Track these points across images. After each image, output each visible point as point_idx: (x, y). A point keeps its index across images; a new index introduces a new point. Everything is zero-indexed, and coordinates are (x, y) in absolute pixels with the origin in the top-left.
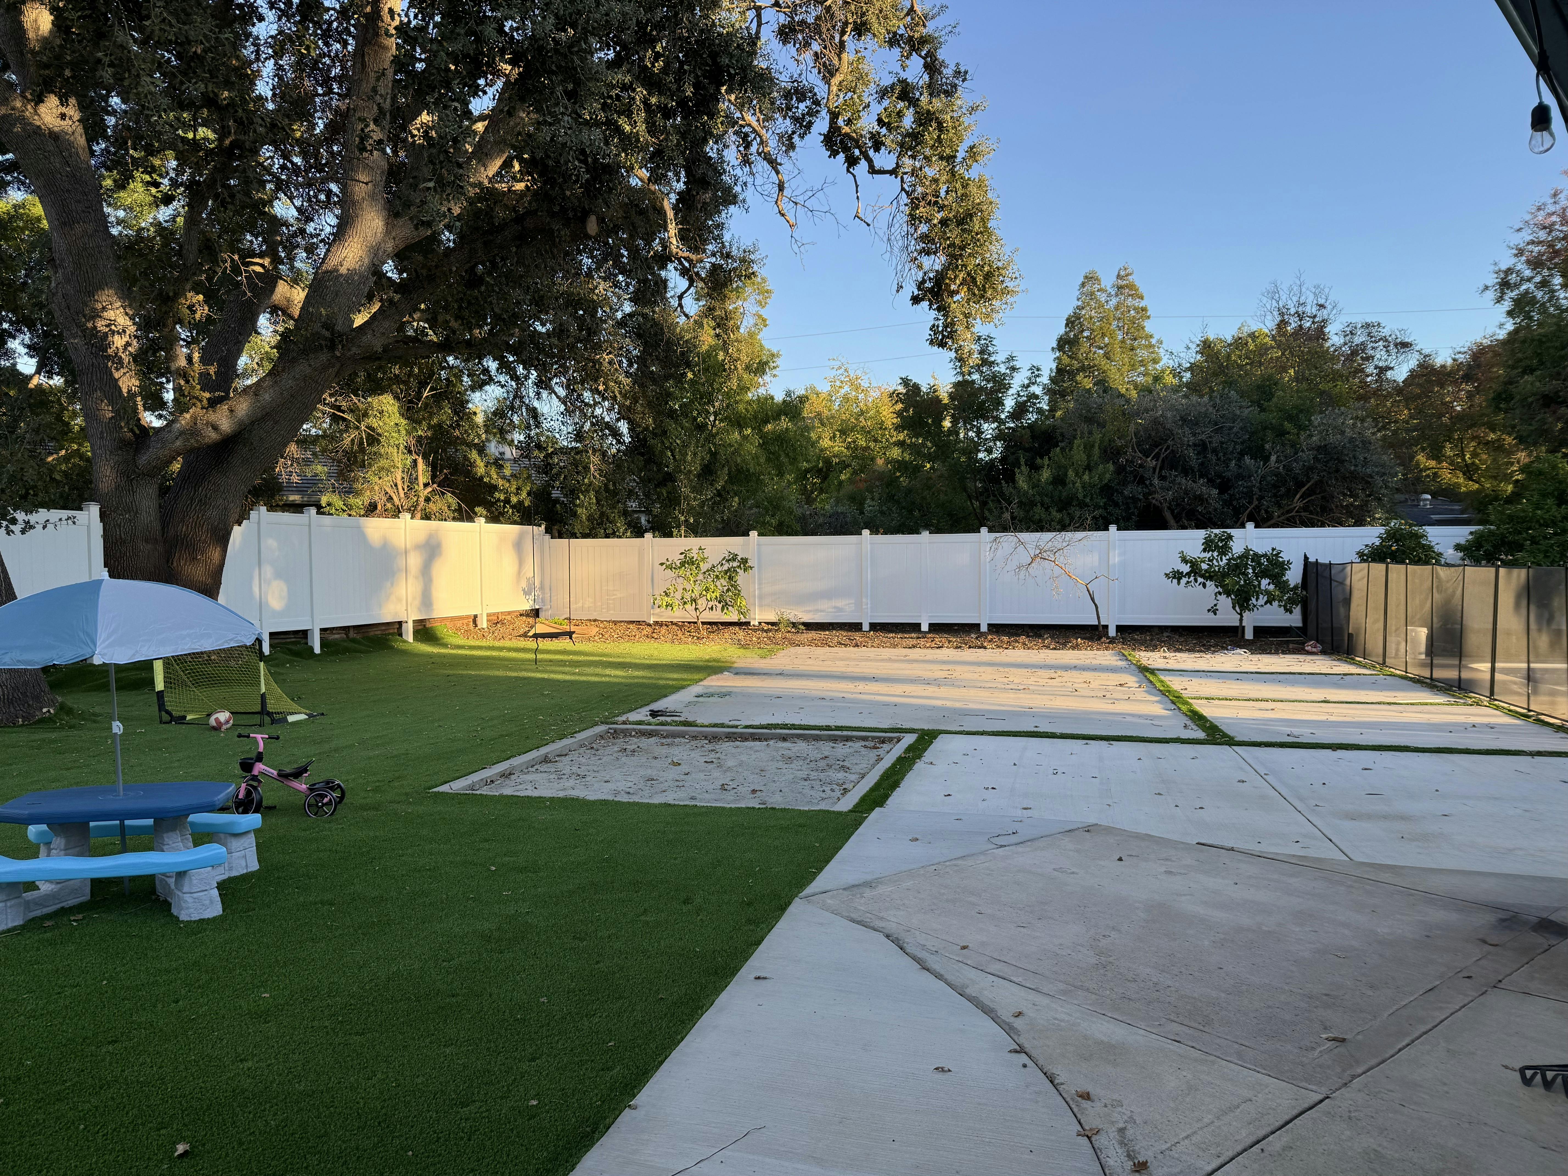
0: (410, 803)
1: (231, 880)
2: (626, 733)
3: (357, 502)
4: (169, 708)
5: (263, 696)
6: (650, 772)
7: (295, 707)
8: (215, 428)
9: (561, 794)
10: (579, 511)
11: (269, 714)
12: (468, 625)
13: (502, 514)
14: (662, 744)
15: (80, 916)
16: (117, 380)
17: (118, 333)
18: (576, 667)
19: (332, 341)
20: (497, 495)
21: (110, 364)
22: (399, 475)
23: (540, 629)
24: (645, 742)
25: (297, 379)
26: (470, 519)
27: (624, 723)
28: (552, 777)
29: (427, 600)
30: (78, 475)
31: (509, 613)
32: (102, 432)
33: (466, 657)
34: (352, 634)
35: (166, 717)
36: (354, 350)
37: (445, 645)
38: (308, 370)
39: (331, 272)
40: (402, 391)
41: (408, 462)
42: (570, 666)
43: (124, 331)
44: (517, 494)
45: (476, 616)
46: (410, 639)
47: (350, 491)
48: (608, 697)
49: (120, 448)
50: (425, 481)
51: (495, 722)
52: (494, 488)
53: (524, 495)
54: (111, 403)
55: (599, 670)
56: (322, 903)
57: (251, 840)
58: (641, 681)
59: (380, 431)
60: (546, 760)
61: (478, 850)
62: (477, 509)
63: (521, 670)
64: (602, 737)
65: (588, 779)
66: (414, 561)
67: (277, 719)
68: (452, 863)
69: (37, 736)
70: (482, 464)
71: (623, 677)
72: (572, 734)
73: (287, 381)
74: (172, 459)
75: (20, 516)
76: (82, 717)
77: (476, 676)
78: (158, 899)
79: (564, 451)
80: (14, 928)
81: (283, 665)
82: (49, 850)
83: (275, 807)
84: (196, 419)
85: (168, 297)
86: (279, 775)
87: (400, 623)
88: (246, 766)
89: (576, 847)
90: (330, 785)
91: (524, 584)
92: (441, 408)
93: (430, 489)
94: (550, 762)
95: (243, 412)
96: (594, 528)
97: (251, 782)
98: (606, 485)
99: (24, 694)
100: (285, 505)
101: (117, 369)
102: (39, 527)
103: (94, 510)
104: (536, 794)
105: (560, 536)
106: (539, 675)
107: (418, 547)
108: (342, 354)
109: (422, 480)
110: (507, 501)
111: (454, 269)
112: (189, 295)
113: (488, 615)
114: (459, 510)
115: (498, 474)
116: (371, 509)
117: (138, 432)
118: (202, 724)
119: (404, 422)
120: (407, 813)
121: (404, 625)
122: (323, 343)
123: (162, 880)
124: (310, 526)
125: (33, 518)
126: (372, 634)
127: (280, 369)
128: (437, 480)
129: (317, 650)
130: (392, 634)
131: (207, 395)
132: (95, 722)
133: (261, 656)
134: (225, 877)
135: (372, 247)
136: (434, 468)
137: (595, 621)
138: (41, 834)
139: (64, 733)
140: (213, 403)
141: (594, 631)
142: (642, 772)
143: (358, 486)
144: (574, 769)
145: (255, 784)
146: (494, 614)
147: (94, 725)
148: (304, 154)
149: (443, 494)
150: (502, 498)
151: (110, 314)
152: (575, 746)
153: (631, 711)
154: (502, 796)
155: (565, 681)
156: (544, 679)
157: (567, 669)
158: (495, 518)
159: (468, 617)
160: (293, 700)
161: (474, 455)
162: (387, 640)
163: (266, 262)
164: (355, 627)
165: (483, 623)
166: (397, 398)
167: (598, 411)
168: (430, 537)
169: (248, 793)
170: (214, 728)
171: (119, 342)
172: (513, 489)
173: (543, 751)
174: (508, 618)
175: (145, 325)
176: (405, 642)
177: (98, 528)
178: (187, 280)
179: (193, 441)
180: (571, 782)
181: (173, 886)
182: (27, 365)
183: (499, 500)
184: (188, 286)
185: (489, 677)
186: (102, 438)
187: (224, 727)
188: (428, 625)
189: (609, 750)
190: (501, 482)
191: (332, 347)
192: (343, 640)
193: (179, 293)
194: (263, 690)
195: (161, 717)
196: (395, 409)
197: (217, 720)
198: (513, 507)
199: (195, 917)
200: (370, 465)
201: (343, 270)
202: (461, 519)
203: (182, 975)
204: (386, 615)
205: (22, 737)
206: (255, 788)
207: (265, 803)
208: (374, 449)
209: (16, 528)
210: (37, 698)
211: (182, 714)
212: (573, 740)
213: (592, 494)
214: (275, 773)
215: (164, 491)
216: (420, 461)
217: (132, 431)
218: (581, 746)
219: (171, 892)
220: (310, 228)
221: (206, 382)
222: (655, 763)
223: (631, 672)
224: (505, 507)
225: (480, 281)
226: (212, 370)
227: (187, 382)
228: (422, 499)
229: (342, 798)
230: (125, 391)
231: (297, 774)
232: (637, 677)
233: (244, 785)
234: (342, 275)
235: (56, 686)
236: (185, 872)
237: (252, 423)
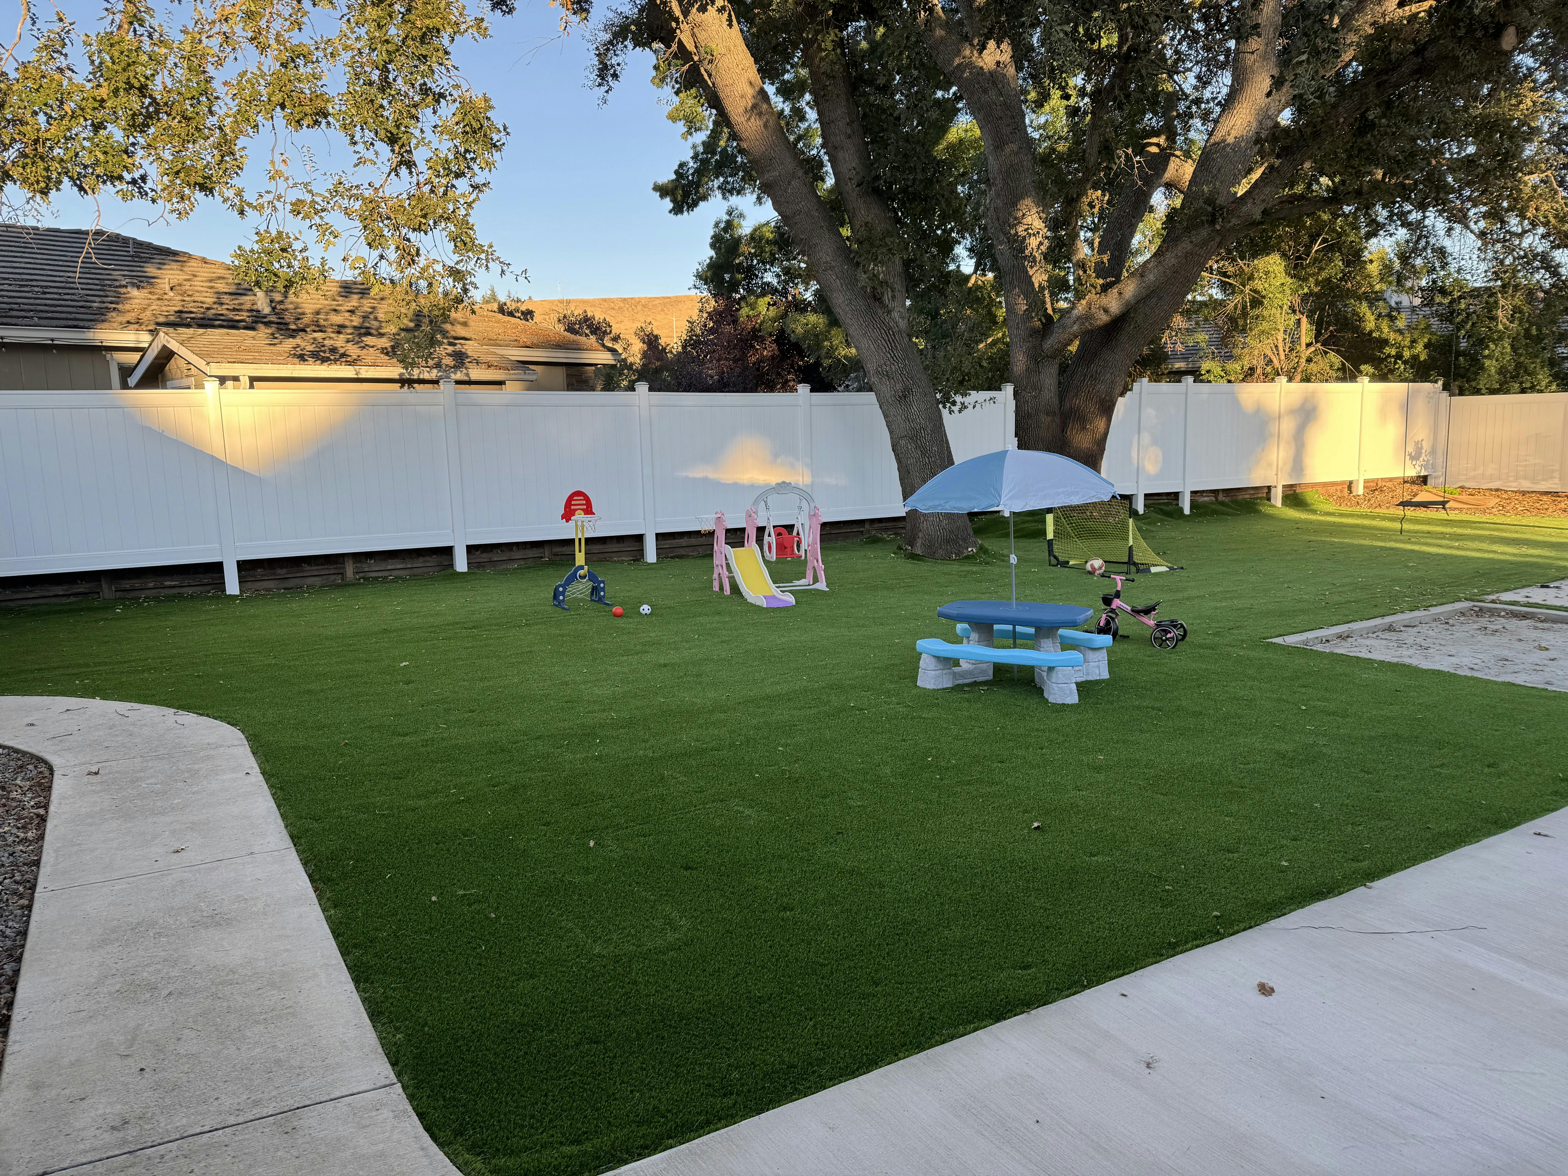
0: (1244, 648)
1: (1087, 682)
2: (1493, 613)
3: (1234, 366)
4: (1057, 554)
5: (1131, 548)
6: (1506, 653)
7: (1158, 560)
8: (1106, 311)
9: (1395, 660)
10: (1487, 363)
11: (1135, 564)
12: (1341, 491)
13: (1391, 371)
14: (1536, 628)
15: (986, 688)
16: (1031, 277)
17: (1034, 235)
18: (1457, 540)
19: (1213, 215)
20: (1387, 350)
21: (1026, 263)
22: (1281, 336)
23: (1423, 496)
24: (1514, 623)
25: (1180, 257)
26: (1353, 378)
27: (1493, 602)
28: (1391, 644)
29: (1298, 464)
30: (1000, 358)
31: (1391, 480)
32: (1018, 324)
33: (1334, 524)
34: (1221, 497)
35: (1054, 561)
36: (1234, 221)
37: (1314, 512)
38: (1189, 247)
39: (1218, 144)
40: (1290, 247)
41: (1292, 323)
42: (1448, 539)
43: (1038, 233)
44: (1411, 347)
45: (1351, 483)
46: (1279, 504)
47: (1230, 357)
48: (1483, 574)
49: (1031, 336)
50: (1308, 341)
51: (1346, 588)
52: (1385, 342)
53: (1419, 348)
54: (1026, 297)
55: (1484, 546)
56: (1153, 708)
57: (1103, 655)
58: (1534, 560)
59: (1264, 293)
60: (1390, 628)
61: (1295, 693)
62: (1362, 367)
63: (1390, 541)
64: (1463, 614)
65: (1430, 651)
66: (1288, 426)
67: (1143, 569)
68: (1268, 698)
69: (964, 569)
70: (1372, 318)
71: (1515, 555)
72: (1426, 608)
73: (1170, 259)
74: (1070, 342)
75: (958, 399)
76: (994, 556)
77: (1339, 543)
78: (1035, 686)
79: (1475, 293)
80: (947, 688)
81: (1155, 523)
82: (969, 641)
83: (1128, 637)
84: (1090, 304)
85: (1073, 199)
86: (1132, 611)
87: (1269, 488)
88: (1107, 601)
89: (1392, 704)
90: (1174, 624)
91: (1410, 449)
92: (1331, 260)
93: (1312, 349)
94: (1394, 631)
95: (1131, 294)
96: (1506, 382)
97: (1110, 614)
98: (1527, 331)
99: (957, 536)
100: (1170, 373)
101: (1031, 267)
102: (971, 407)
103: (1009, 389)
104: (1369, 656)
105: (1461, 393)
106: (1409, 547)
107: (1292, 412)
108: (1222, 227)
109: (1305, 340)
110: (1399, 356)
111: (1342, 120)
112: (1090, 192)
113: (1366, 481)
114: (1343, 368)
115: (1390, 327)
116: (1249, 374)
117: (1044, 321)
118: (1080, 568)
119: (1289, 280)
120: (1239, 655)
121: (1273, 490)
122: (1204, 218)
123: (1039, 673)
124: (1186, 394)
125: (967, 400)
126: (1240, 497)
127: (1164, 249)
128: (1322, 338)
129: (1187, 511)
130: (1261, 498)
131: (1101, 281)
132: (1003, 561)
133: (1134, 513)
134: (1083, 679)
135: (1261, 109)
136: (1319, 326)
137: (1497, 490)
138: (965, 630)
139: (981, 568)
140: (1105, 288)
141: (1493, 501)
142: (1497, 651)
143: (1237, 351)
144: (1418, 640)
145: (1114, 616)
146: (1372, 481)
147: (1002, 563)
148: (1205, 18)
149: (1326, 353)
150: (1393, 353)
151: (1028, 220)
152: (1427, 619)
153: (1507, 590)
154: (1332, 654)
155: (1437, 554)
156: (1413, 551)
157: (1444, 542)
158: (1382, 376)
159: (1342, 483)
160: (1158, 554)
161: (1364, 308)
162: (1255, 504)
163: (1162, 140)
164: (1224, 490)
165: (1360, 490)
166: (1284, 255)
167: (1526, 242)
168: (1306, 400)
169: (1108, 623)
170: (1089, 572)
171: (1033, 242)
172: (1407, 342)
173: (1388, 620)
174: (1389, 484)
175: (1054, 225)
176: (1274, 506)
177: (1012, 405)
178: (1088, 180)
179: (1087, 324)
180: (1411, 652)
181: (1045, 678)
182: (968, 266)
183: (1389, 356)
184: (1089, 186)
185: (1353, 545)
186: (1018, 328)
187: (1098, 572)
188: (1298, 491)
189: (1465, 628)
190: (1392, 337)
191: (1213, 222)
192: (1212, 503)
193: (1081, 194)
194: (1131, 543)
195: (1050, 561)
196: (1282, 269)
197: (1092, 565)
198: (1405, 362)
199: (1060, 701)
200: (1251, 329)
201: (1230, 140)
202: (1343, 379)
203: (1047, 734)
204: (1255, 480)
205: (955, 567)
206: (1113, 619)
207: (1120, 633)
208: (1257, 312)
209: (956, 409)
210: (964, 540)
211: (1066, 559)
212: (1426, 613)
213: (1506, 343)
214: (1129, 608)
215: (1063, 369)
216: (1304, 320)
217: (1040, 320)
218: (1435, 620)
219: (1043, 682)
220: (1207, 94)
221: (1100, 271)
222: (1519, 646)
223: (1524, 550)
224: (1395, 363)
225: (1372, 125)
226: (1106, 258)
227: (1085, 272)
228: (1303, 360)
229: (1184, 636)
230: (1036, 285)
231: (1147, 611)
232: (1532, 556)
233: (1104, 616)
234: (1229, 145)
235: (978, 532)
236: (1054, 668)
237: (1138, 302)
